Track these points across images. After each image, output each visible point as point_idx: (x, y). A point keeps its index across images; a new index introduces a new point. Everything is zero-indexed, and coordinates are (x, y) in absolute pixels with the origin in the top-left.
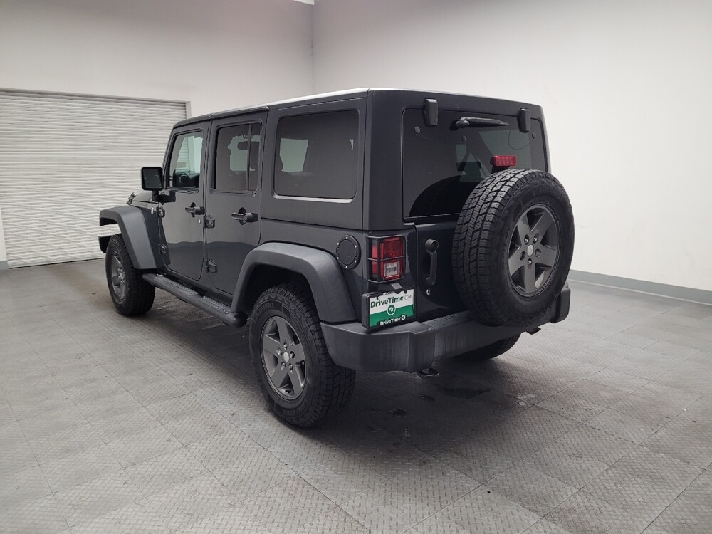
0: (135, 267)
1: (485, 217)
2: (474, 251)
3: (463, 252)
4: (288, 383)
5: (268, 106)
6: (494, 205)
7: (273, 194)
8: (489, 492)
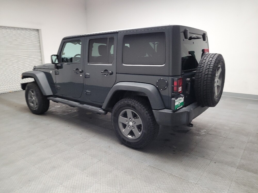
0: (44, 95)
1: (209, 70)
2: (205, 82)
3: (200, 82)
4: (132, 133)
5: (118, 31)
6: (211, 65)
7: (122, 64)
8: (215, 163)
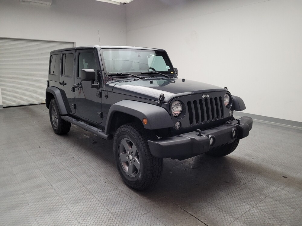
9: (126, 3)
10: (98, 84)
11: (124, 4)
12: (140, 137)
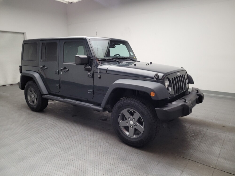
9: (73, 2)
10: (89, 67)
11: (71, 3)
12: (145, 106)
